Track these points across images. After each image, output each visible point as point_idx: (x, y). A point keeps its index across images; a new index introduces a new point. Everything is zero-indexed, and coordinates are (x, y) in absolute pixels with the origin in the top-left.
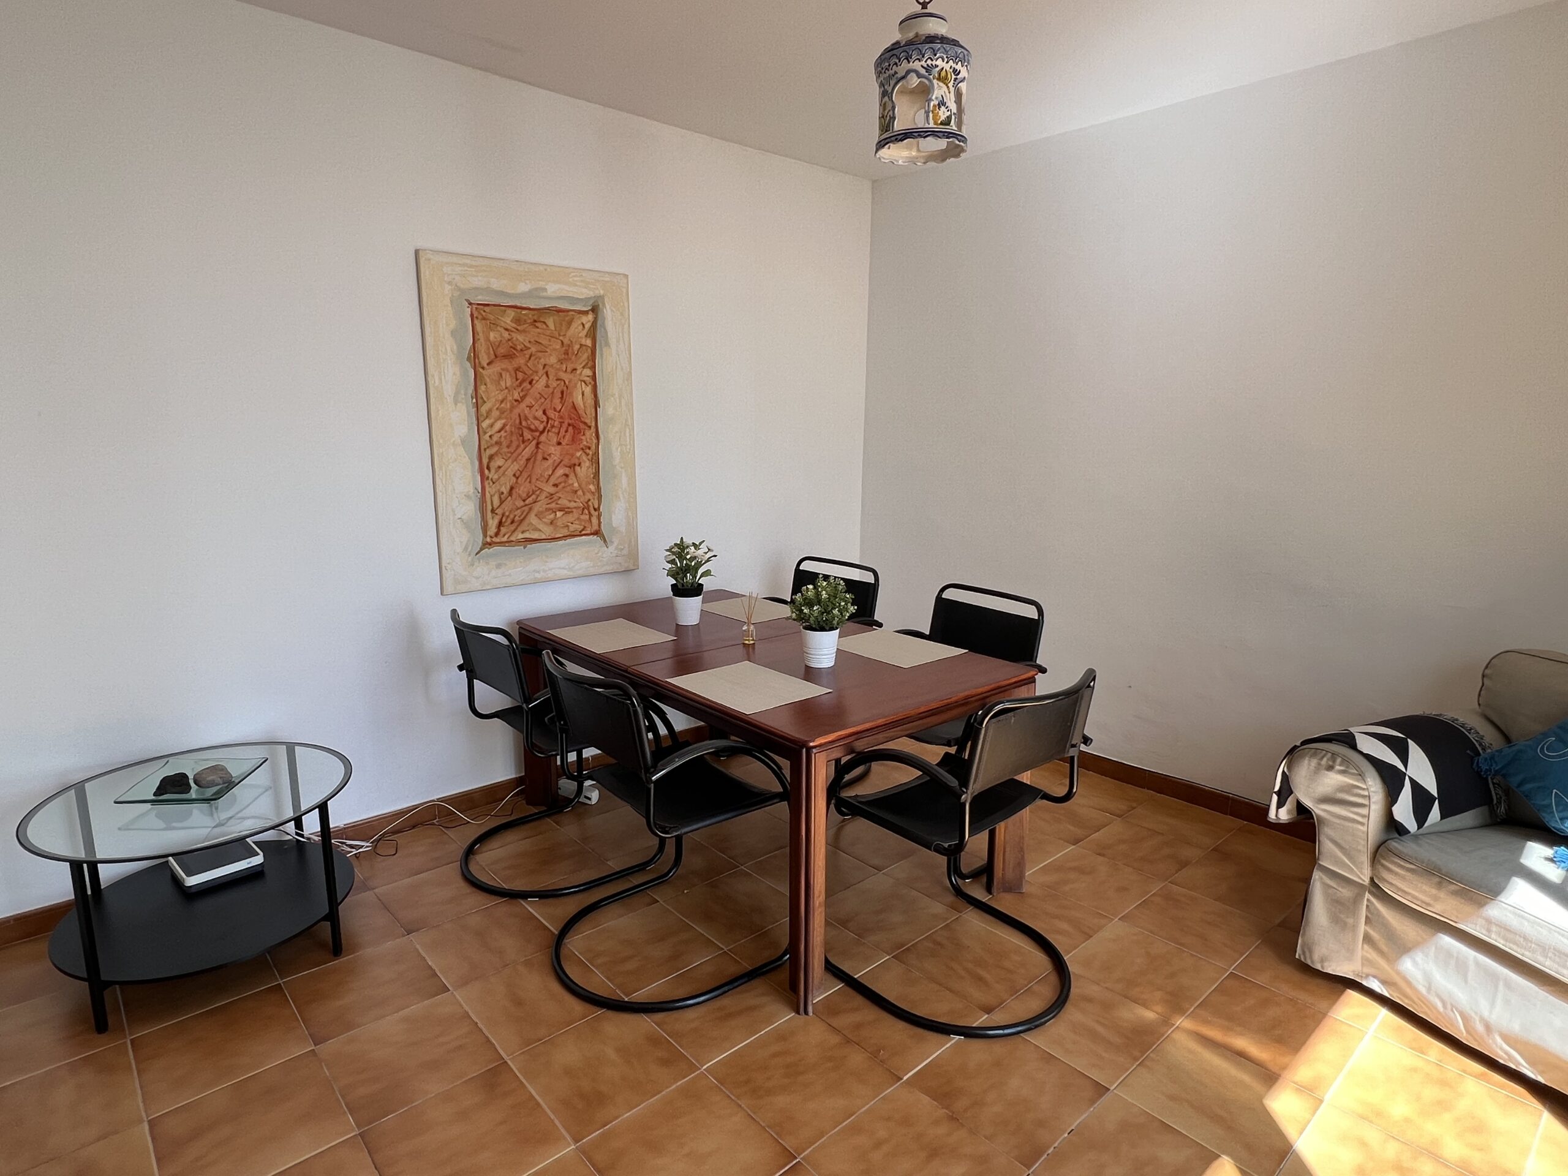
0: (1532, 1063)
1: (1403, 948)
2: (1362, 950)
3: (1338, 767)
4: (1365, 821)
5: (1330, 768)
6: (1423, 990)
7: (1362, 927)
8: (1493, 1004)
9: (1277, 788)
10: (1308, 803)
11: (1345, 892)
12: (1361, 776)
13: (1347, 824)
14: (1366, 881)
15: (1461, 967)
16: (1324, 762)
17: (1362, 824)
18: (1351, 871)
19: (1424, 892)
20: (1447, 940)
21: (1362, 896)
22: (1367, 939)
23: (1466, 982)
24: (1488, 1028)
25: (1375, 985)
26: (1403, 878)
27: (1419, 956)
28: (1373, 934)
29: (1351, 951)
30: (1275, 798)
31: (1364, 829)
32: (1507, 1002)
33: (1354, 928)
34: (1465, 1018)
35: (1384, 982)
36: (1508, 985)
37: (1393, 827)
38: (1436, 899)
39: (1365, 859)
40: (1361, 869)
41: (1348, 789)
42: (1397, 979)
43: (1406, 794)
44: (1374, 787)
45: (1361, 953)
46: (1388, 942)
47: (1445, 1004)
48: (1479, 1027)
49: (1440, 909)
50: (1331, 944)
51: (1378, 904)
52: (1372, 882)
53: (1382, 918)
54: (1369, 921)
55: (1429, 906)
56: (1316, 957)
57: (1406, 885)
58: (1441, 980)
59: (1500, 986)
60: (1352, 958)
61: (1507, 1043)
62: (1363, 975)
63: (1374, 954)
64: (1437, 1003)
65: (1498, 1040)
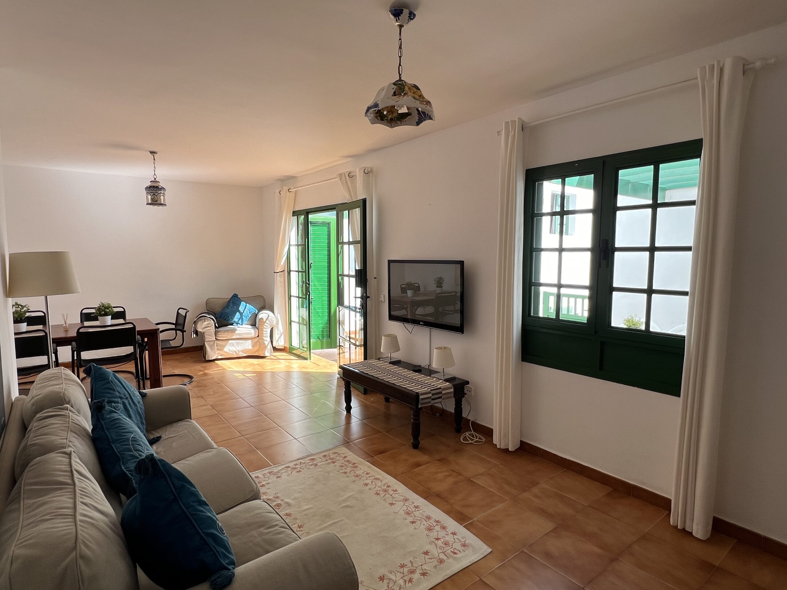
0: (245, 353)
1: (224, 347)
4: (212, 328)
5: (205, 321)
6: (228, 352)
8: (239, 347)
9: (193, 330)
10: (200, 330)
11: (212, 343)
12: (210, 320)
13: (209, 331)
15: (233, 345)
16: (202, 321)
17: (212, 329)
18: (212, 339)
19: (225, 335)
20: (230, 341)
21: (214, 342)
22: (217, 349)
27: (226, 347)
28: (218, 347)
29: (215, 353)
30: (193, 333)
31: (212, 330)
32: (240, 345)
33: (215, 348)
34: (235, 352)
35: (222, 355)
36: (240, 343)
37: (216, 328)
38: (228, 335)
39: (213, 335)
40: (213, 337)
41: (208, 324)
42: (224, 353)
44: (212, 321)
45: (216, 353)
46: (221, 348)
47: (232, 352)
48: (238, 352)
49: (229, 336)
50: (211, 354)
51: (218, 342)
52: (216, 339)
53: (219, 344)
54: (217, 346)
55: (227, 337)
56: (210, 357)
57: (222, 336)
58: (231, 348)
59: (239, 344)
60: (215, 354)
61: (242, 352)
62: (218, 357)
63: (219, 351)
64: (231, 352)
65: (240, 352)
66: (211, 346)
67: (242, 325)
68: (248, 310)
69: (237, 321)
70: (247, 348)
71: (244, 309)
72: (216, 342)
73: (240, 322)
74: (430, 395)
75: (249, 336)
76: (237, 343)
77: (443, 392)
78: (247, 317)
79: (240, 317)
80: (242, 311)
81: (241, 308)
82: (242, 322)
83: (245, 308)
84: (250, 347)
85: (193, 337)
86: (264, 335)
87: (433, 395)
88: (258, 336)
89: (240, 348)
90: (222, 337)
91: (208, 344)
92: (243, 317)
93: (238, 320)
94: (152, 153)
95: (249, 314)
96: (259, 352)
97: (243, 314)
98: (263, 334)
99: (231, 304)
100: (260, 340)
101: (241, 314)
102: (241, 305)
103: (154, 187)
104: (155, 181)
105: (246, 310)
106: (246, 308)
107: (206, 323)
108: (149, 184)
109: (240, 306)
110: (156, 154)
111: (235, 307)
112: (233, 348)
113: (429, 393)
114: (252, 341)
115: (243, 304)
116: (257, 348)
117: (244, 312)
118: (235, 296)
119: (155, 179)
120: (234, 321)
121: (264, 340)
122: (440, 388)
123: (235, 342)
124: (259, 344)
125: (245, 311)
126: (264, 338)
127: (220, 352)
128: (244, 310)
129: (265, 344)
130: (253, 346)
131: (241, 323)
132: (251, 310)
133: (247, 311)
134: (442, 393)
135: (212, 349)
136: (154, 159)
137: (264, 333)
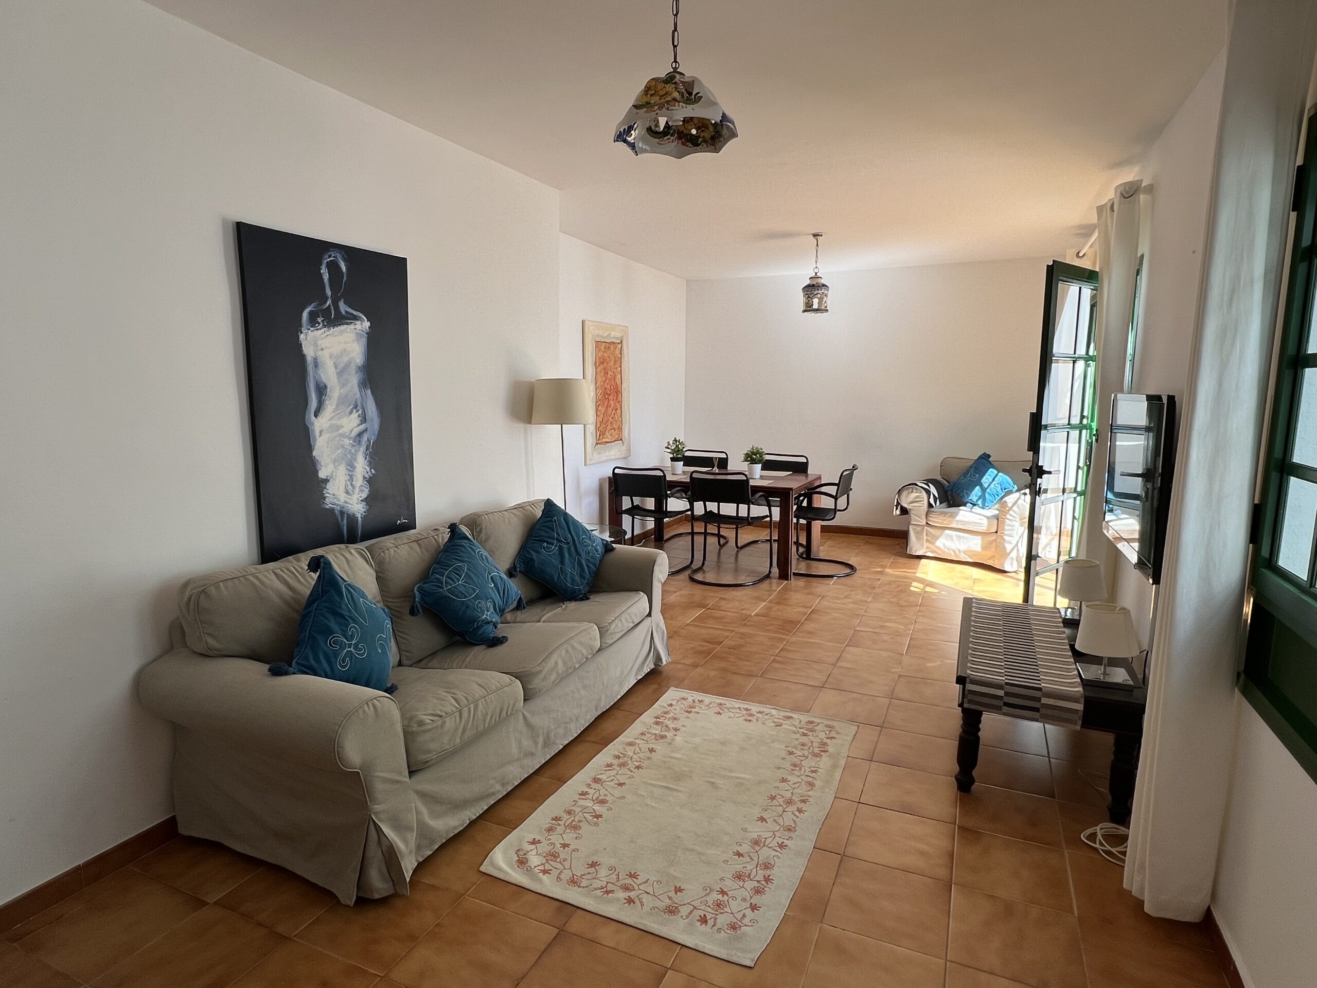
0: (970, 557)
1: (937, 538)
2: (926, 544)
3: (914, 491)
5: (912, 492)
6: (942, 548)
7: (925, 537)
8: (960, 544)
9: (895, 504)
10: (905, 505)
11: (919, 529)
12: (921, 492)
13: (917, 508)
14: (925, 523)
15: (951, 537)
16: (910, 491)
17: (921, 507)
18: (920, 522)
19: (940, 519)
20: (947, 532)
21: (924, 528)
22: (927, 540)
23: (953, 541)
24: (960, 551)
25: (929, 554)
26: (936, 518)
27: (941, 540)
28: (929, 538)
29: (922, 545)
30: (895, 507)
32: (963, 542)
33: (923, 538)
34: (954, 551)
35: (932, 552)
36: (963, 537)
37: (930, 505)
38: (944, 520)
39: (924, 517)
40: (923, 520)
41: (918, 497)
42: (936, 549)
43: (932, 496)
44: (924, 494)
45: (925, 546)
46: (932, 540)
47: (948, 549)
48: (958, 552)
49: (945, 522)
50: (916, 546)
51: (929, 529)
52: (927, 523)
53: (930, 532)
54: (927, 535)
55: (942, 523)
56: (913, 551)
57: (936, 520)
58: (948, 543)
59: (962, 539)
60: (923, 548)
61: (964, 553)
62: (926, 552)
63: (929, 545)
64: (946, 550)
65: (962, 554)
66: (918, 533)
67: (983, 508)
68: (998, 483)
69: (975, 500)
70: (974, 548)
71: (991, 480)
72: (926, 527)
73: (980, 502)
74: (1001, 693)
75: (979, 529)
76: (959, 537)
77: (1044, 701)
78: (996, 496)
79: (980, 494)
80: (986, 485)
81: (985, 480)
82: (984, 504)
83: (994, 480)
84: (979, 549)
85: (894, 514)
86: (1006, 532)
87: (1007, 694)
88: (996, 532)
89: (963, 547)
90: (936, 522)
91: (914, 529)
92: (987, 495)
93: (977, 498)
94: (815, 235)
95: (1001, 492)
96: (994, 561)
97: (988, 491)
98: (1004, 529)
99: (972, 471)
100: (998, 540)
101: (984, 490)
102: (987, 474)
103: (813, 285)
104: (816, 277)
105: (994, 483)
106: (996, 479)
107: (914, 495)
108: (808, 282)
109: (984, 475)
110: (819, 237)
111: (977, 475)
112: (949, 544)
113: (999, 687)
114: (982, 539)
115: (992, 472)
116: (990, 553)
117: (989, 486)
118: (985, 457)
119: (816, 273)
120: (971, 500)
121: (1004, 540)
122: (1040, 689)
123: (956, 535)
124: (996, 546)
125: (992, 486)
126: (1006, 538)
127: (932, 546)
128: (991, 483)
129: (1005, 548)
130: (984, 548)
131: (981, 505)
132: (1004, 484)
133: (997, 485)
134: (1042, 702)
135: (918, 539)
136: (817, 245)
137: (1006, 528)
